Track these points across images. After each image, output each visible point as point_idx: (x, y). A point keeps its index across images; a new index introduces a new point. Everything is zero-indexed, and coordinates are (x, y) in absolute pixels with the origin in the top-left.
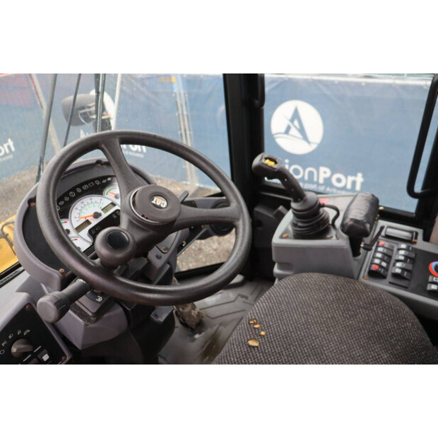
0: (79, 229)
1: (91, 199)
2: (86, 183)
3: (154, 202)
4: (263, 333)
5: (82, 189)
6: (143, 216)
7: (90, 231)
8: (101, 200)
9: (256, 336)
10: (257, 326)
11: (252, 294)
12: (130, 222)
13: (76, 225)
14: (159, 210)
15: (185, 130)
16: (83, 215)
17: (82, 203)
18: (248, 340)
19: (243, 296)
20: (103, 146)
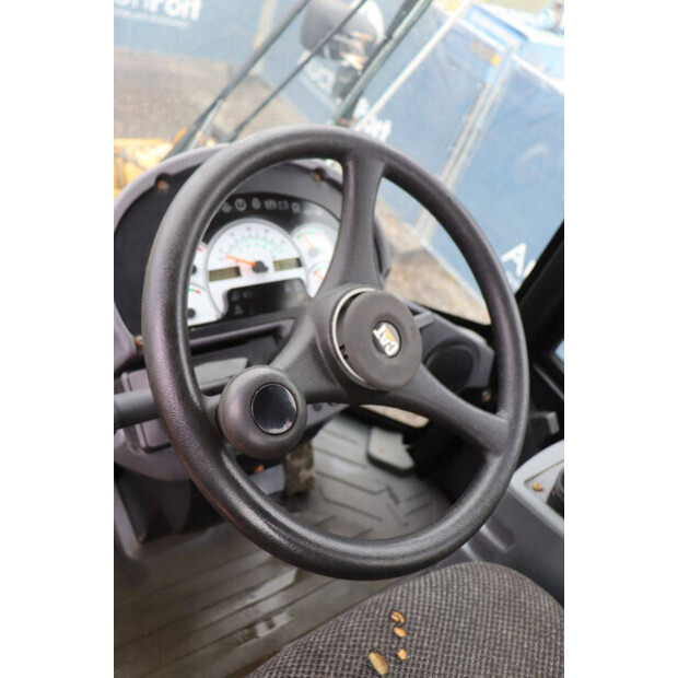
0: (215, 275)
1: (267, 231)
2: (277, 197)
3: (377, 333)
4: (402, 654)
5: (263, 205)
6: (342, 348)
7: (230, 294)
8: (283, 242)
9: (389, 656)
10: (400, 632)
11: (409, 500)
12: (313, 347)
13: (215, 265)
14: (377, 354)
15: (461, 151)
16: (236, 253)
17: (249, 229)
18: (370, 651)
19: (392, 495)
20: (351, 165)
